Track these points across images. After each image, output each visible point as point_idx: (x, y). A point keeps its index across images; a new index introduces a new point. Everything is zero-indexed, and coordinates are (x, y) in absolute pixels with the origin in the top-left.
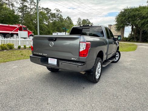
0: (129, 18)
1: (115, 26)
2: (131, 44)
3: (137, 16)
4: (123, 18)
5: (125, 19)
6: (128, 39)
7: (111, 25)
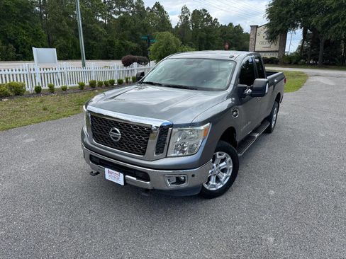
0: (296, 10)
1: (266, 30)
2: (296, 72)
3: (313, 6)
4: (283, 11)
5: (287, 12)
6: (294, 61)
7: (257, 27)
